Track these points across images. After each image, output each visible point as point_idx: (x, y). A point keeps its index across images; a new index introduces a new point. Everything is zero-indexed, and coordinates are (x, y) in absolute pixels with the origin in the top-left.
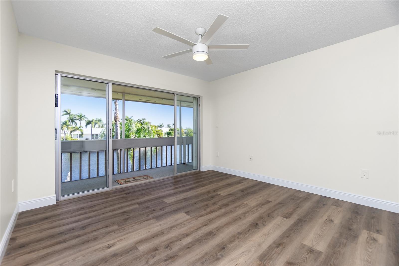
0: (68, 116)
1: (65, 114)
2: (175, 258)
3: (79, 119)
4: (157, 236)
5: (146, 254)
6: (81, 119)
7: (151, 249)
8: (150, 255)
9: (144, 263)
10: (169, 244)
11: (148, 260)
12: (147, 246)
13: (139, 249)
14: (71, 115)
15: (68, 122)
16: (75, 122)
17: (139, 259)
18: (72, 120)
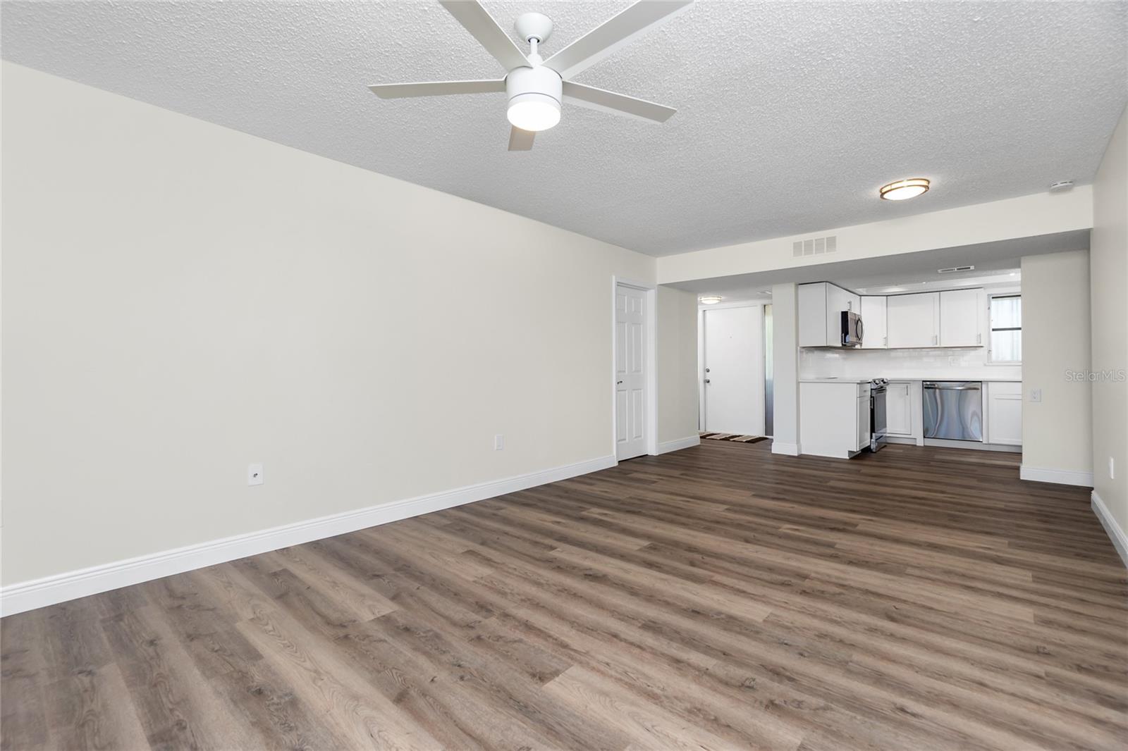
2: (771, 667)
4: (716, 720)
5: (804, 720)
7: (779, 716)
8: (799, 709)
9: (832, 712)
10: (736, 687)
11: (818, 709)
12: (772, 729)
13: (799, 743)
17: (830, 726)
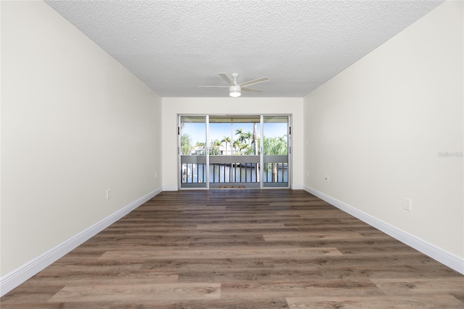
0: (240, 134)
1: (238, 133)
3: (248, 137)
6: (250, 138)
14: (242, 134)
15: (238, 141)
16: (245, 140)
18: (242, 138)
